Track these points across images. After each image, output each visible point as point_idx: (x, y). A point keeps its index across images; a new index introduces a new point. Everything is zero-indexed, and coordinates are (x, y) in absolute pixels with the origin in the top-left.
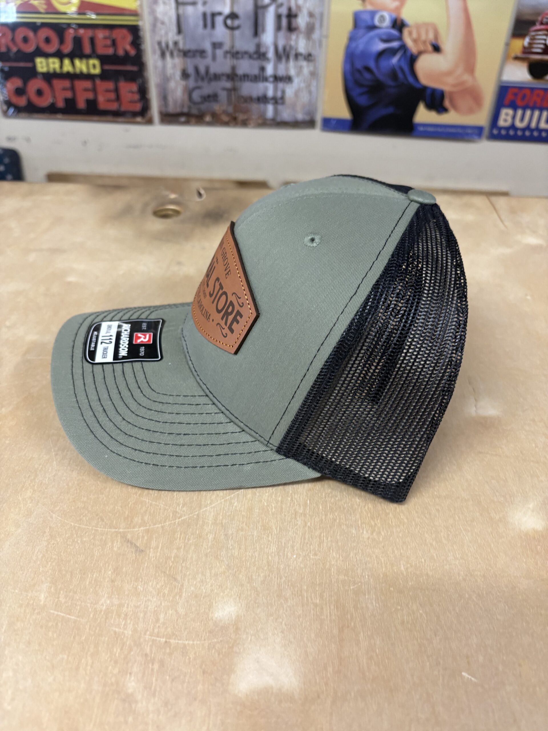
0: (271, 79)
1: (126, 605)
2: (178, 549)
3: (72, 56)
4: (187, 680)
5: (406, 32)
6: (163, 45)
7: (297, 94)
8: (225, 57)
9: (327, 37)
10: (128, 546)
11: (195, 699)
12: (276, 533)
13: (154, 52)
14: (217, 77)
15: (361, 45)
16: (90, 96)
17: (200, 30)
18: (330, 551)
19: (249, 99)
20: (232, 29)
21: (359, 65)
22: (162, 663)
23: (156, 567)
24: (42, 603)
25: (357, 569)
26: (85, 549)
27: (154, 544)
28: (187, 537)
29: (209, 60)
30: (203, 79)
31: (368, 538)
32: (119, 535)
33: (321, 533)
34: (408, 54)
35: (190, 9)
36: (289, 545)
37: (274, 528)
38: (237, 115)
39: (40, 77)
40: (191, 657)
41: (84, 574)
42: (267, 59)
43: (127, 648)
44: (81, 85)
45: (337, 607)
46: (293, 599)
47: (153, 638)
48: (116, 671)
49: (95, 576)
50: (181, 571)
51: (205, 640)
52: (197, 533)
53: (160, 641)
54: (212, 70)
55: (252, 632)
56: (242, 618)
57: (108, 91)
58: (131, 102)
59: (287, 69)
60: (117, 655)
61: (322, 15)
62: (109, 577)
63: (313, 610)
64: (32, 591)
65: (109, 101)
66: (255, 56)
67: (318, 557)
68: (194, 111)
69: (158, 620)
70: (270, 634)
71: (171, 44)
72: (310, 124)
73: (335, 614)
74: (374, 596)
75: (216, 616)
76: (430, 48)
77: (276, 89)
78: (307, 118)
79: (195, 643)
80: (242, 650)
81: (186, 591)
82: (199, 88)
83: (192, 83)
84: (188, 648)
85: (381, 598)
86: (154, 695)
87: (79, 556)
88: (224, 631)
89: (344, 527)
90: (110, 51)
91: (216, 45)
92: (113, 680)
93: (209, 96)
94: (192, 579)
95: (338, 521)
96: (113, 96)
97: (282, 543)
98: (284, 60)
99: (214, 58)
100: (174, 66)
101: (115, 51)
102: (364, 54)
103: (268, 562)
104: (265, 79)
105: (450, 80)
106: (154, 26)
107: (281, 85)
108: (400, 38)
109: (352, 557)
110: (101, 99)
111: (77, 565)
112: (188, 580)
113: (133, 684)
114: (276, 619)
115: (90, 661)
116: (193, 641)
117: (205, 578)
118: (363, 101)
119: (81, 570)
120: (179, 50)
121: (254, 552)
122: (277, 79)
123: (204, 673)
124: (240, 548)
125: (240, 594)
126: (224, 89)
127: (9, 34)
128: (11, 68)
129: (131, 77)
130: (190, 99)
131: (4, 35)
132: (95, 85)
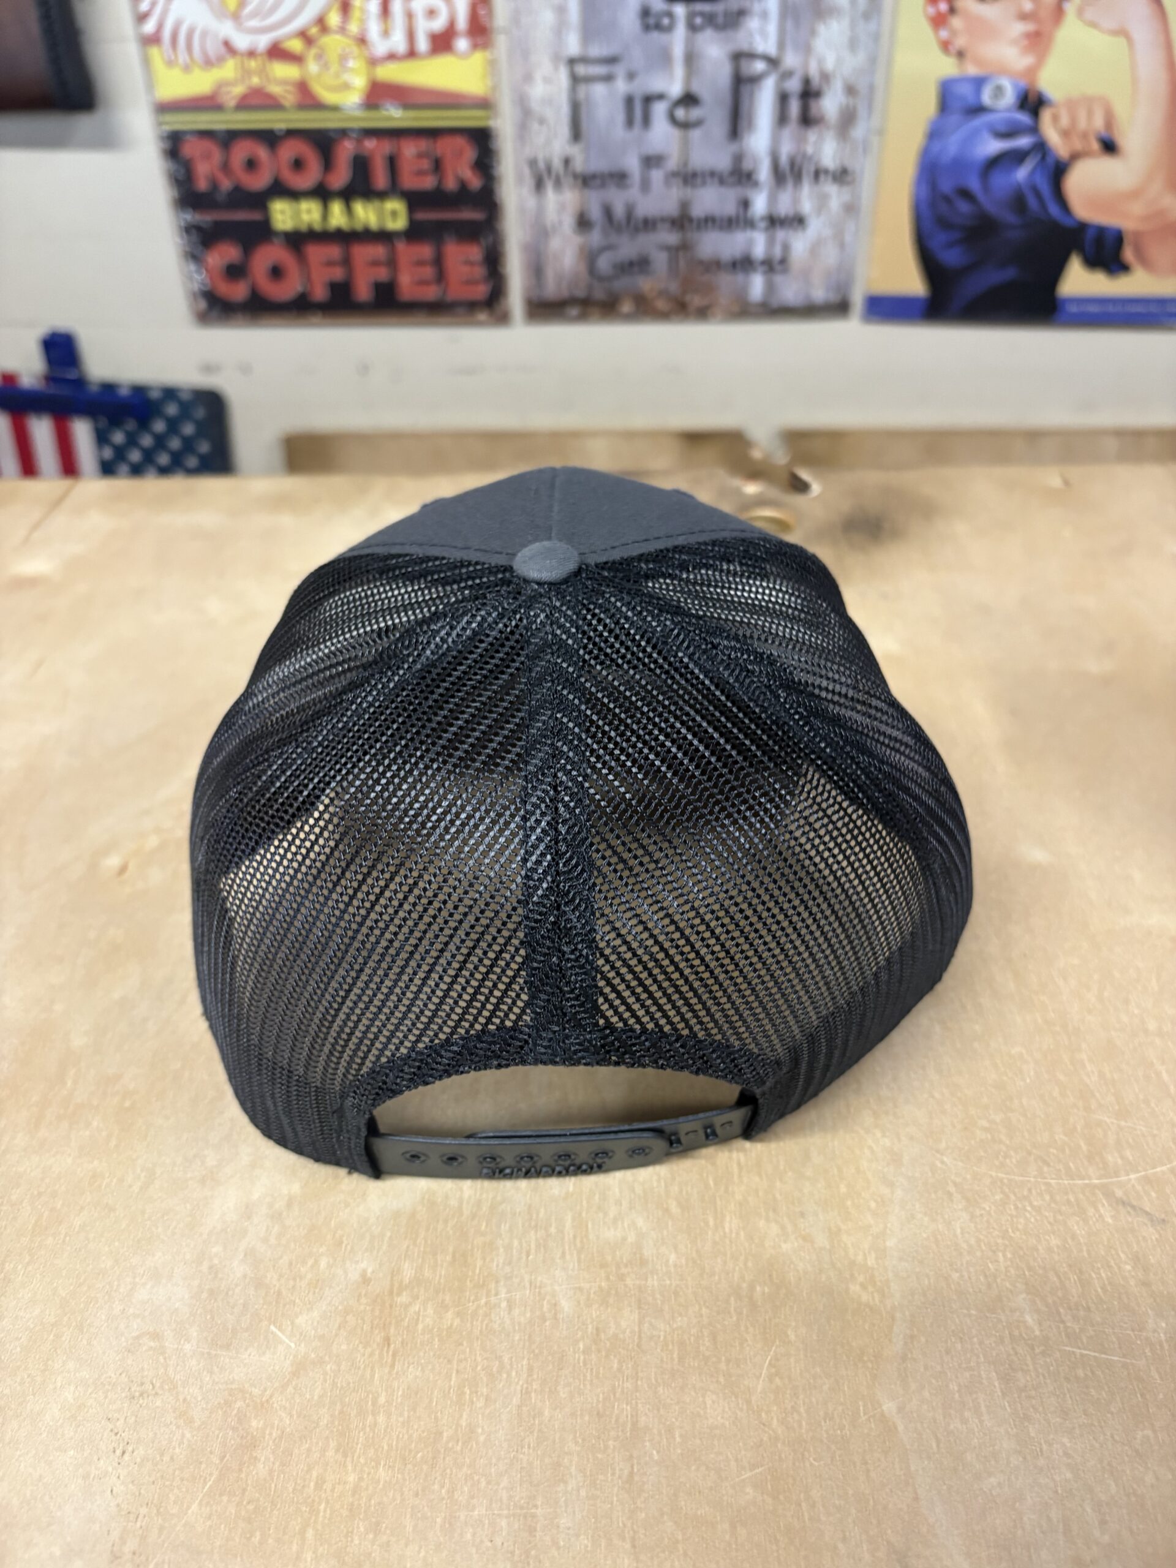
0: (763, 225)
3: (348, 195)
5: (1046, 116)
6: (541, 165)
7: (814, 250)
8: (668, 184)
9: (881, 132)
10: (1129, 1213)
13: (520, 180)
14: (649, 224)
15: (952, 146)
16: (382, 274)
17: (619, 131)
19: (715, 265)
20: (685, 126)
21: (946, 186)
24: (1037, 1333)
29: (633, 193)
30: (619, 229)
32: (1098, 1191)
34: (1050, 161)
35: (599, 90)
38: (688, 298)
39: (278, 241)
42: (756, 184)
44: (364, 253)
54: (640, 212)
57: (420, 263)
58: (470, 282)
59: (796, 201)
61: (872, 88)
64: (1003, 1311)
65: (422, 283)
66: (731, 179)
68: (599, 294)
71: (557, 164)
72: (840, 308)
76: (1096, 146)
77: (771, 242)
78: (833, 297)
82: (610, 247)
83: (596, 238)
90: (428, 183)
91: (651, 161)
93: (631, 264)
96: (428, 272)
98: (790, 184)
99: (645, 185)
100: (562, 208)
101: (440, 182)
102: (959, 164)
104: (750, 224)
105: (1137, 209)
106: (523, 128)
107: (781, 234)
108: (1034, 130)
110: (405, 280)
118: (952, 257)
120: (575, 176)
122: (774, 222)
126: (664, 247)
127: (217, 155)
128: (217, 224)
129: (471, 232)
130: (592, 269)
131: (207, 156)
132: (393, 252)
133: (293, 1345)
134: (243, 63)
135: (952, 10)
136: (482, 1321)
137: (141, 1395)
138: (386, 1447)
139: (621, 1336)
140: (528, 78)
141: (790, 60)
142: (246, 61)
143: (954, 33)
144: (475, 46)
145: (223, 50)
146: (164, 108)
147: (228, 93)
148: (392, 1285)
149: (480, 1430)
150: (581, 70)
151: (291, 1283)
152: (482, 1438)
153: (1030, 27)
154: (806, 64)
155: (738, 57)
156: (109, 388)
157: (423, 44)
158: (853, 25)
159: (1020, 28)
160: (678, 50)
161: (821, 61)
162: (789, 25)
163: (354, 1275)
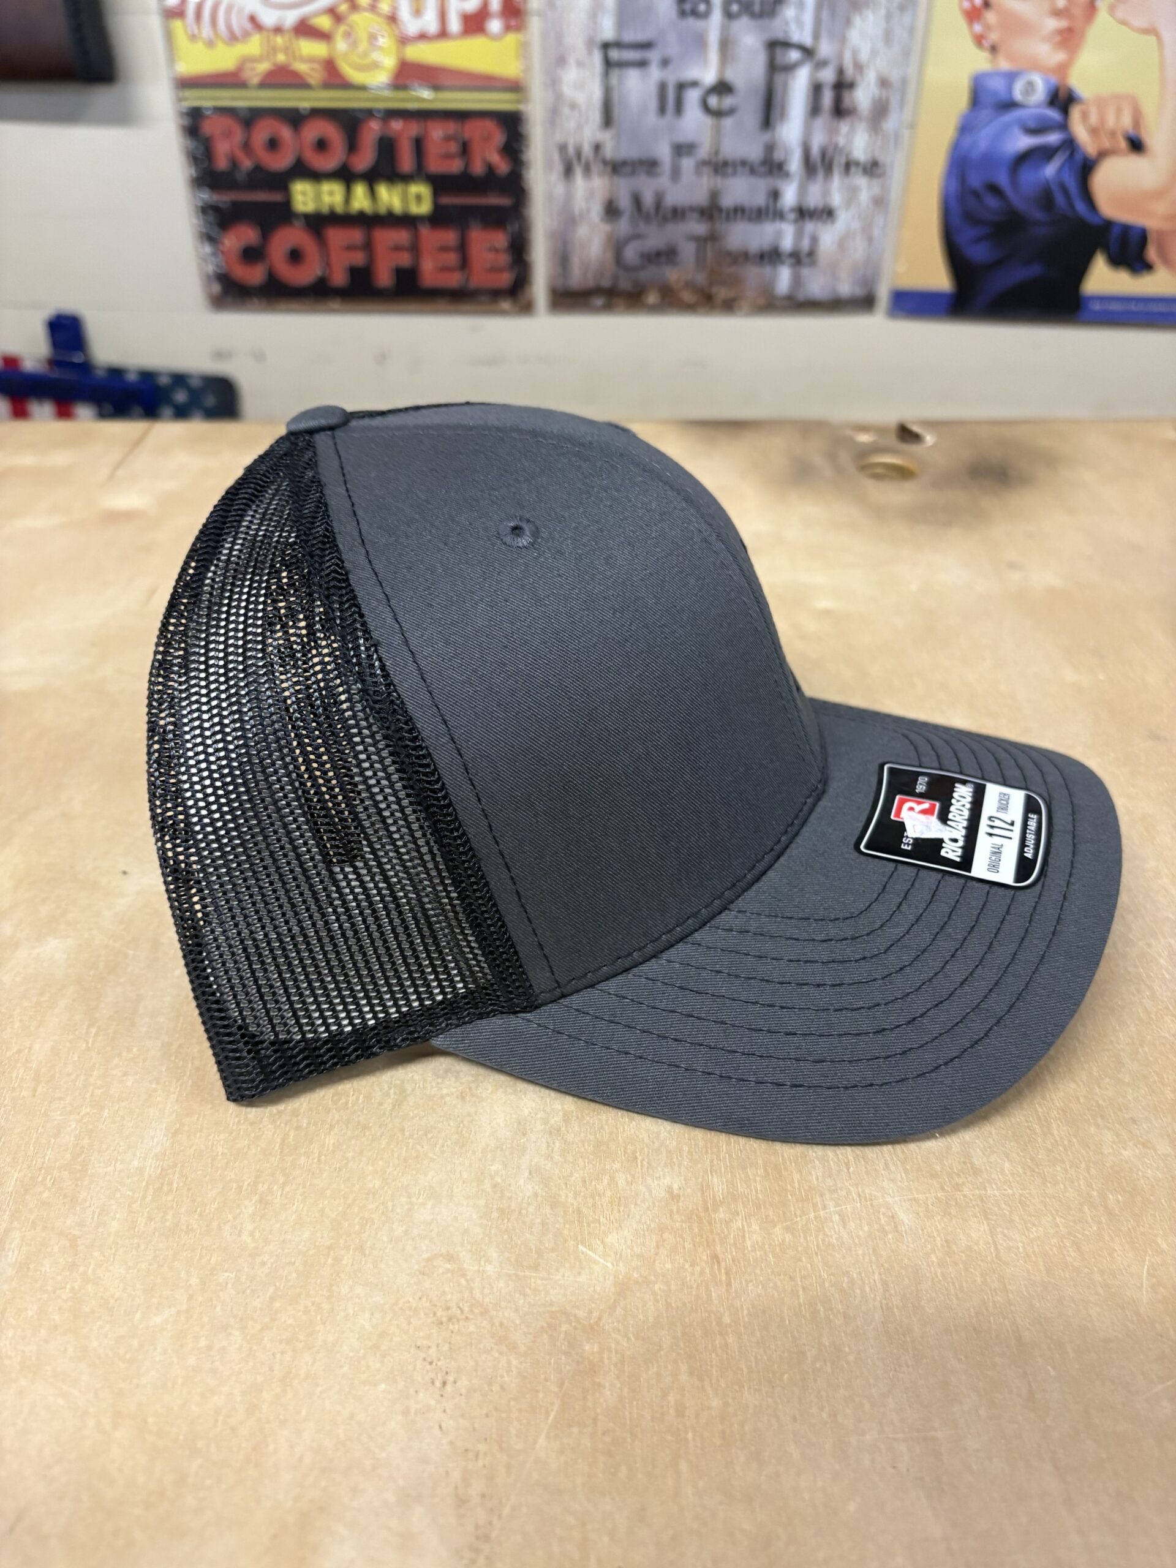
0: (792, 216)
3: (371, 178)
5: (1075, 113)
6: (571, 150)
7: (842, 244)
8: (699, 172)
9: (912, 126)
13: (549, 166)
14: (678, 214)
15: (982, 140)
16: (405, 260)
17: (651, 117)
19: (743, 257)
20: (717, 114)
21: (975, 181)
29: (663, 180)
30: (647, 218)
35: (632, 76)
38: (714, 290)
39: (298, 223)
42: (787, 175)
44: (386, 238)
54: (669, 201)
57: (444, 249)
58: (494, 270)
59: (826, 193)
61: (904, 82)
65: (445, 269)
66: (762, 170)
68: (625, 284)
71: (587, 150)
72: (865, 303)
76: (1123, 144)
77: (799, 235)
78: (859, 292)
82: (637, 236)
83: (624, 226)
90: (455, 166)
91: (682, 149)
93: (658, 254)
96: (452, 258)
98: (820, 176)
99: (676, 174)
100: (591, 194)
101: (467, 166)
102: (989, 160)
104: (779, 215)
105: (1161, 208)
106: (554, 113)
107: (810, 227)
108: (1064, 126)
110: (428, 266)
118: (979, 253)
120: (605, 162)
122: (803, 213)
126: (692, 238)
127: (239, 135)
128: (236, 205)
129: (496, 218)
130: (618, 259)
131: (228, 134)
132: (416, 237)
133: (609, 1265)
134: (268, 41)
135: (987, 5)
136: (817, 1237)
137: (450, 1319)
138: (745, 1370)
139: (976, 1247)
140: (561, 61)
141: (825, 49)
142: (272, 37)
143: (988, 27)
144: (508, 28)
145: (248, 26)
146: (185, 84)
147: (253, 69)
148: (705, 1202)
149: (847, 1349)
150: (614, 54)
151: (590, 1201)
152: (851, 1358)
153: (1063, 24)
154: (840, 55)
155: (775, 45)
156: (116, 373)
157: (455, 25)
158: (888, 17)
159: (1053, 24)
160: (713, 37)
161: (855, 53)
162: (825, 14)
163: (661, 1193)
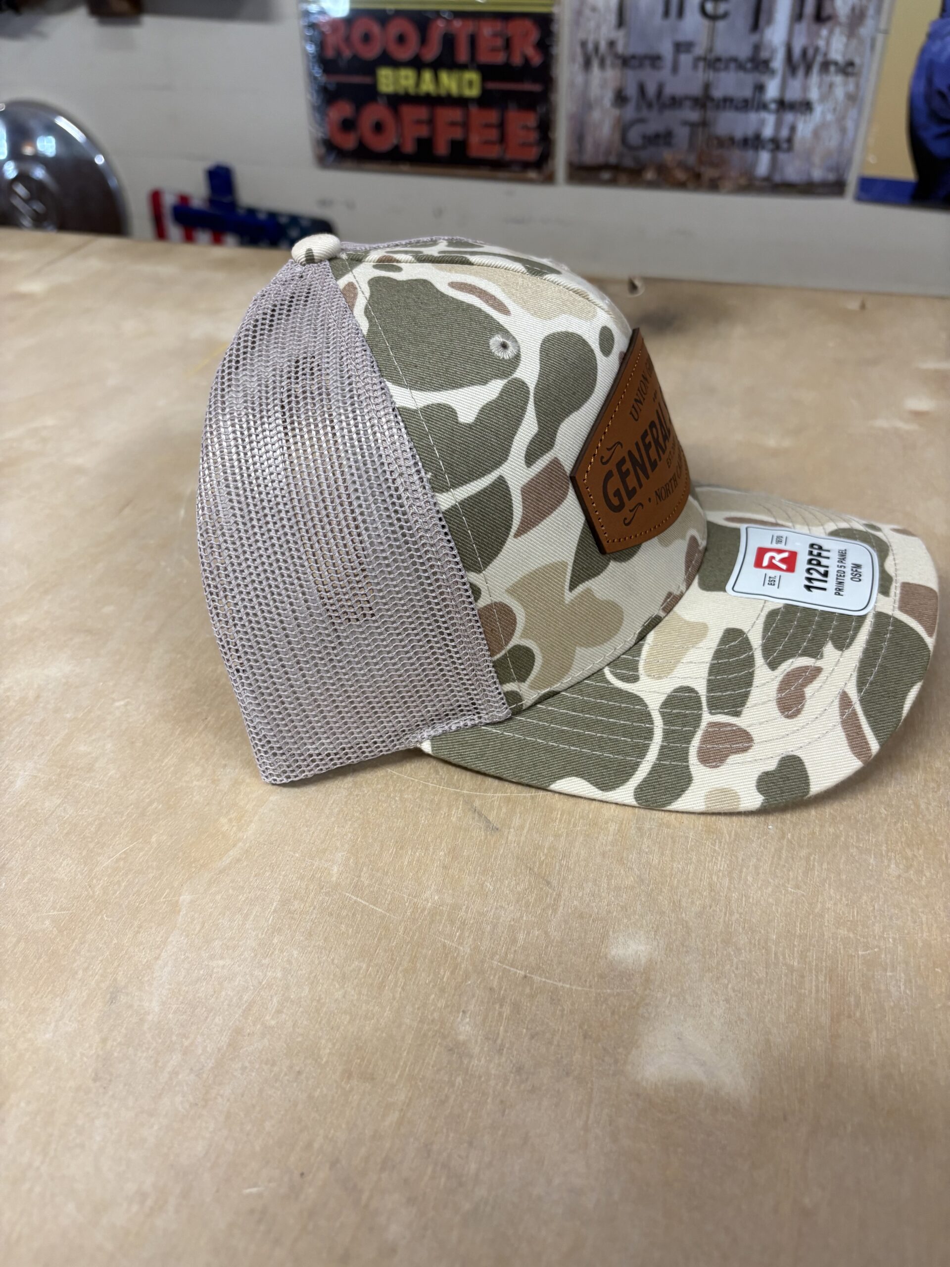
0: (773, 106)
1: (464, 907)
2: (557, 836)
3: (436, 66)
4: (555, 1043)
6: (590, 46)
7: (816, 134)
8: (695, 67)
9: (887, 31)
10: (473, 818)
11: (568, 1074)
12: (728, 840)
13: (573, 59)
14: (675, 102)
16: (457, 134)
17: (658, 19)
18: (824, 885)
19: (731, 141)
20: (713, 18)
22: (516, 1007)
23: (518, 858)
24: (334, 879)
25: (874, 924)
26: (405, 811)
27: (516, 821)
28: (573, 820)
29: (665, 73)
30: (650, 106)
31: (899, 876)
32: (461, 799)
33: (810, 854)
36: (751, 864)
37: (725, 832)
38: (702, 169)
39: (381, 101)
40: (565, 1008)
41: (402, 848)
42: (772, 72)
43: (461, 973)
44: (445, 115)
45: (831, 979)
46: (750, 951)
47: (504, 966)
48: (441, 1003)
49: (418, 854)
50: (559, 873)
51: (590, 987)
52: (590, 816)
53: (516, 973)
54: (669, 90)
55: (673, 990)
56: (658, 966)
57: (488, 126)
58: (525, 145)
59: (805, 88)
60: (445, 979)
62: (440, 860)
63: (786, 975)
64: (321, 859)
65: (487, 143)
66: (749, 65)
67: (800, 892)
68: (628, 162)
69: (514, 941)
70: (705, 1000)
71: (603, 46)
72: (836, 188)
73: (825, 991)
74: (903, 975)
75: (613, 953)
77: (778, 125)
78: (831, 177)
79: (574, 988)
80: (653, 1015)
81: (564, 904)
82: (641, 121)
83: (630, 112)
84: (561, 993)
85: (916, 982)
86: (500, 1051)
87: (395, 820)
88: (625, 980)
89: (853, 851)
90: (500, 58)
91: (681, 47)
92: (436, 1015)
93: (657, 136)
94: (576, 888)
95: (843, 839)
96: (494, 134)
97: (737, 858)
98: (801, 73)
99: (675, 69)
100: (604, 83)
101: (509, 58)
103: (710, 885)
104: (764, 107)
106: (578, 14)
107: (789, 117)
109: (866, 903)
110: (475, 139)
111: (391, 834)
112: (570, 888)
113: (468, 1028)
114: (718, 978)
115: (402, 981)
116: (571, 984)
117: (599, 891)
118: (942, 148)
119: (397, 842)
120: (617, 56)
121: (687, 864)
122: (783, 105)
123: (585, 1036)
124: (662, 854)
125: (657, 926)
126: (685, 123)
127: (343, 30)
128: (340, 86)
129: (528, 102)
130: (624, 140)
131: (335, 30)
132: (467, 115)
139: (39, 811)
